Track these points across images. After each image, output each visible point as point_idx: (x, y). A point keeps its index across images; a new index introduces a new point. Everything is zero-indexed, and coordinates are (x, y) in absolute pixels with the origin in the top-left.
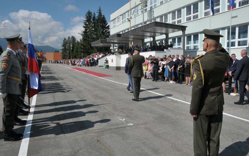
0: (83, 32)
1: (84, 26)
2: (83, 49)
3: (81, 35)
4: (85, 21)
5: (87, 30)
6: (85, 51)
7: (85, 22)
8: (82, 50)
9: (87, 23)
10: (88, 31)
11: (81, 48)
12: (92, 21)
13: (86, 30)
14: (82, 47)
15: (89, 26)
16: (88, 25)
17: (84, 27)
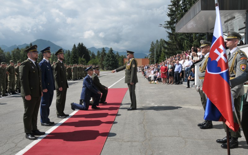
0: (167, 23)
1: (169, 13)
2: (168, 49)
3: (165, 27)
4: (170, 5)
5: (174, 19)
6: (170, 53)
7: (170, 7)
8: (166, 51)
9: (174, 9)
10: (175, 21)
11: (165, 48)
12: (182, 5)
13: (172, 20)
14: (166, 46)
15: (176, 13)
16: (175, 11)
17: (169, 15)
